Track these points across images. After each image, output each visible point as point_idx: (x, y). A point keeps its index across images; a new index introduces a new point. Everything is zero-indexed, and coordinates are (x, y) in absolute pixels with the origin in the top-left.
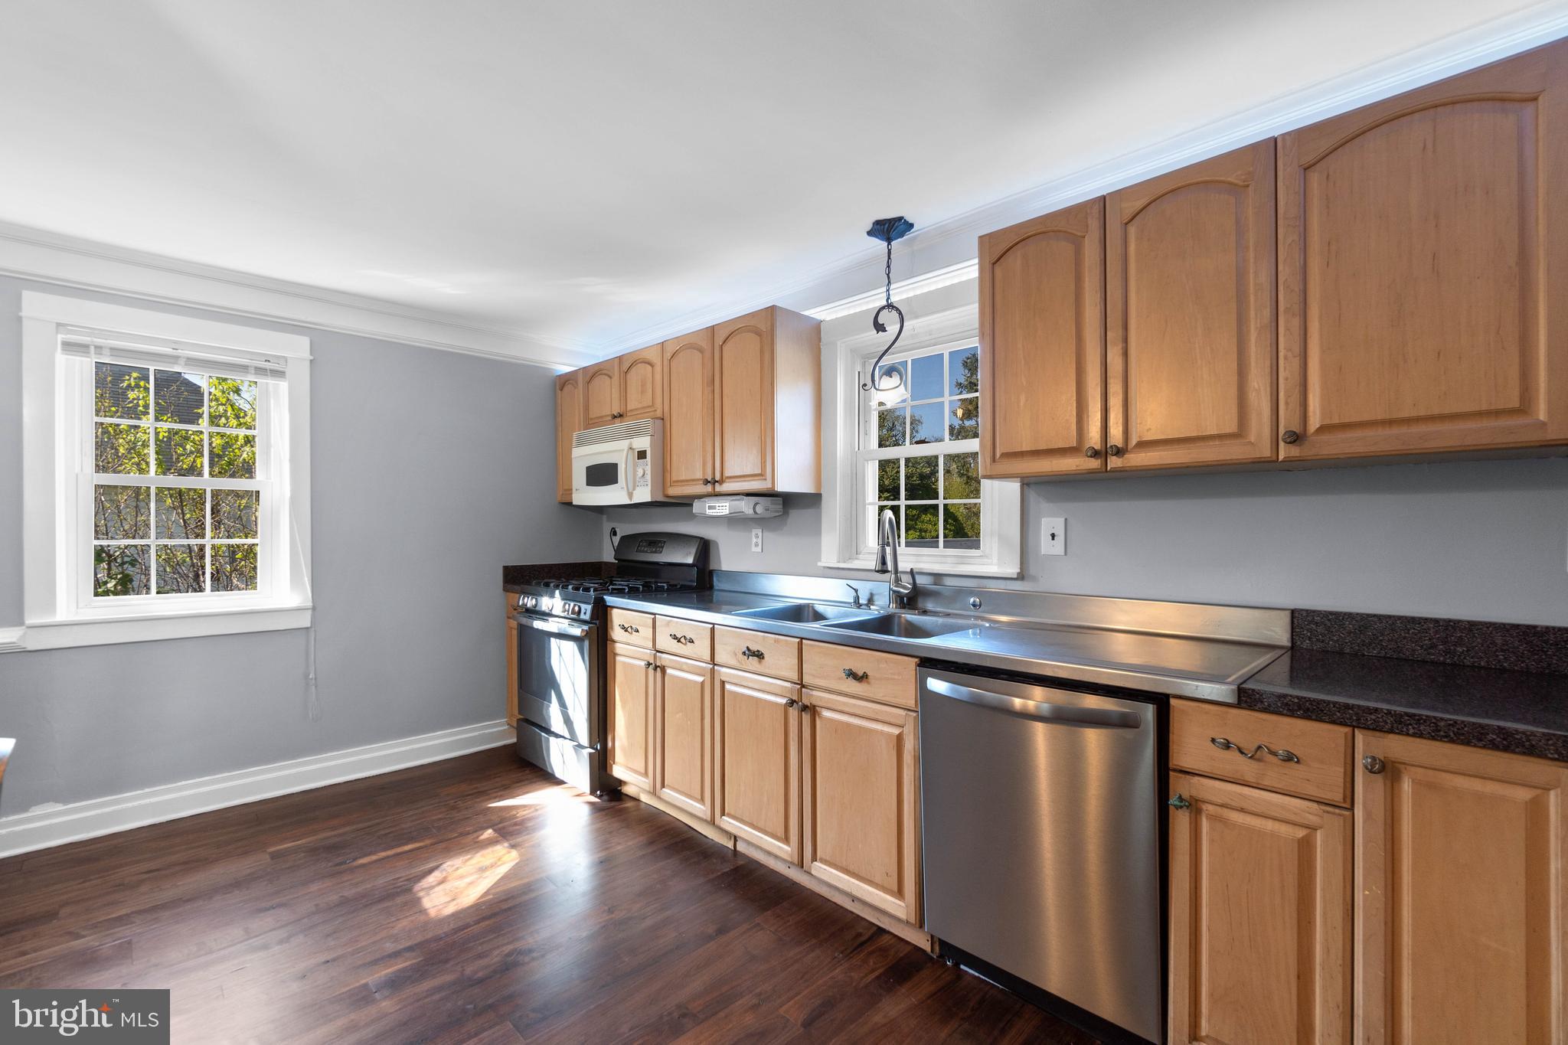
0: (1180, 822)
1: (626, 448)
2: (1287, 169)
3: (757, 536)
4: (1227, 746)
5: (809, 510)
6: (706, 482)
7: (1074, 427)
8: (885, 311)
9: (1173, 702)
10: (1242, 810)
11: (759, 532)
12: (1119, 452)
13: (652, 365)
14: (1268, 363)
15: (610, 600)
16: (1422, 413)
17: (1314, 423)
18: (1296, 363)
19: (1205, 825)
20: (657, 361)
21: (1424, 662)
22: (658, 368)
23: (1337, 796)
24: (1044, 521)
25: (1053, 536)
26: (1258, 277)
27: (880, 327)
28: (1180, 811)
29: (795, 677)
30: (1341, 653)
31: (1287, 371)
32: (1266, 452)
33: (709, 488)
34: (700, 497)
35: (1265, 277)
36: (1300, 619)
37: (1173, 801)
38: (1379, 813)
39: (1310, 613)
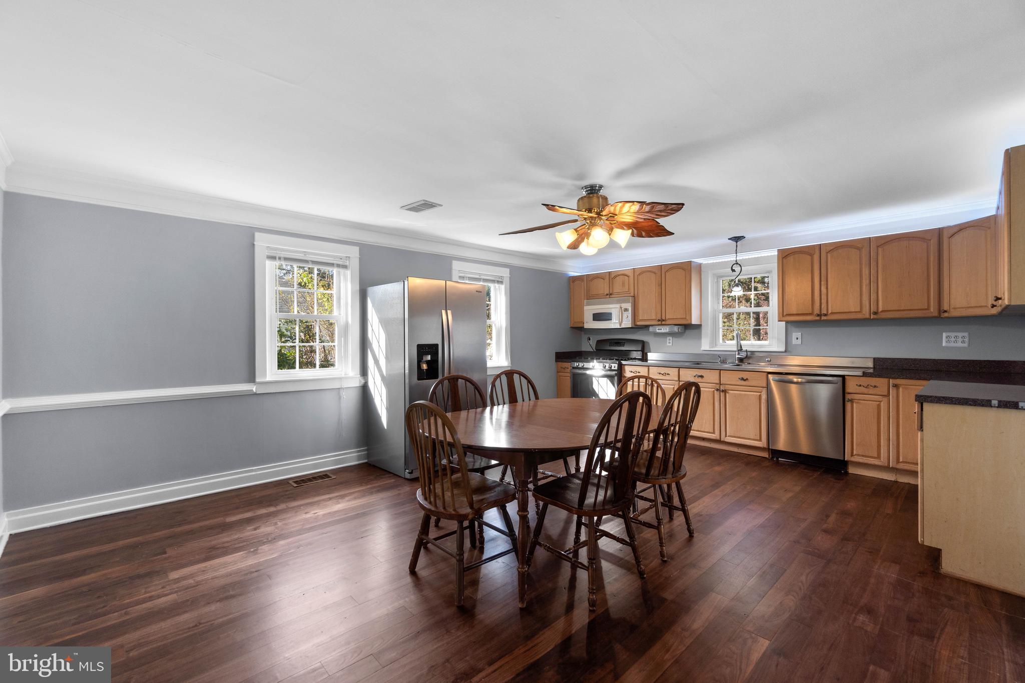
0: (848, 405)
1: (619, 307)
2: (873, 246)
3: (670, 340)
4: (860, 386)
5: (696, 330)
6: (659, 320)
7: (811, 307)
8: (735, 265)
9: (846, 377)
10: (864, 400)
11: (671, 338)
12: (825, 315)
13: (628, 276)
14: (868, 294)
15: (624, 362)
16: (906, 309)
17: (880, 309)
18: (875, 294)
19: (855, 405)
20: (631, 275)
21: (909, 370)
22: (632, 278)
23: (886, 393)
24: (794, 334)
25: (797, 339)
26: (865, 271)
27: (733, 271)
28: (848, 403)
29: (718, 382)
30: (887, 368)
31: (873, 297)
32: (868, 316)
33: (660, 323)
34: (652, 325)
35: (867, 272)
36: (876, 360)
37: (846, 400)
38: (895, 396)
39: (879, 359)
